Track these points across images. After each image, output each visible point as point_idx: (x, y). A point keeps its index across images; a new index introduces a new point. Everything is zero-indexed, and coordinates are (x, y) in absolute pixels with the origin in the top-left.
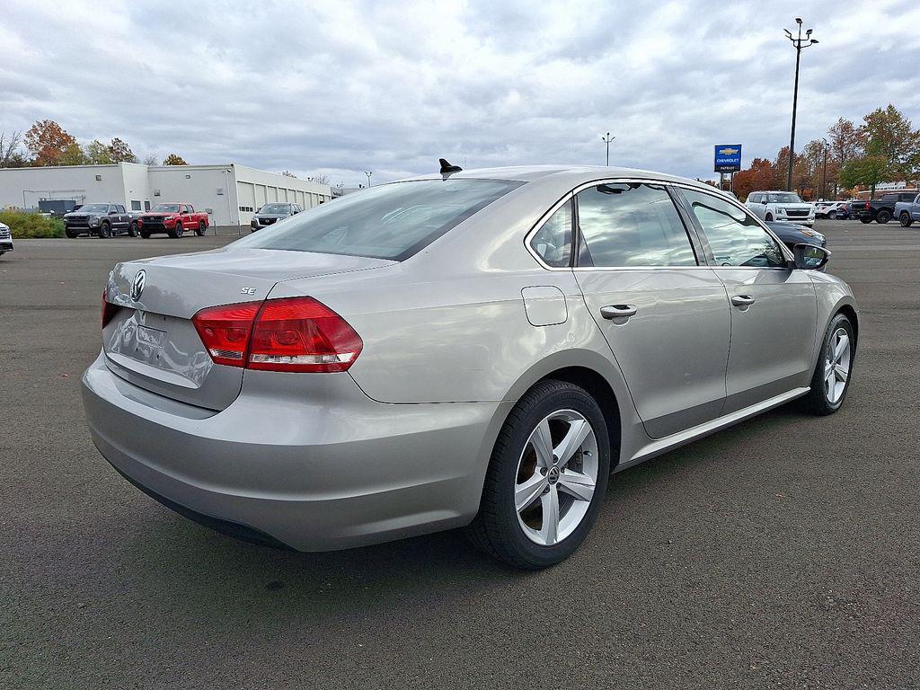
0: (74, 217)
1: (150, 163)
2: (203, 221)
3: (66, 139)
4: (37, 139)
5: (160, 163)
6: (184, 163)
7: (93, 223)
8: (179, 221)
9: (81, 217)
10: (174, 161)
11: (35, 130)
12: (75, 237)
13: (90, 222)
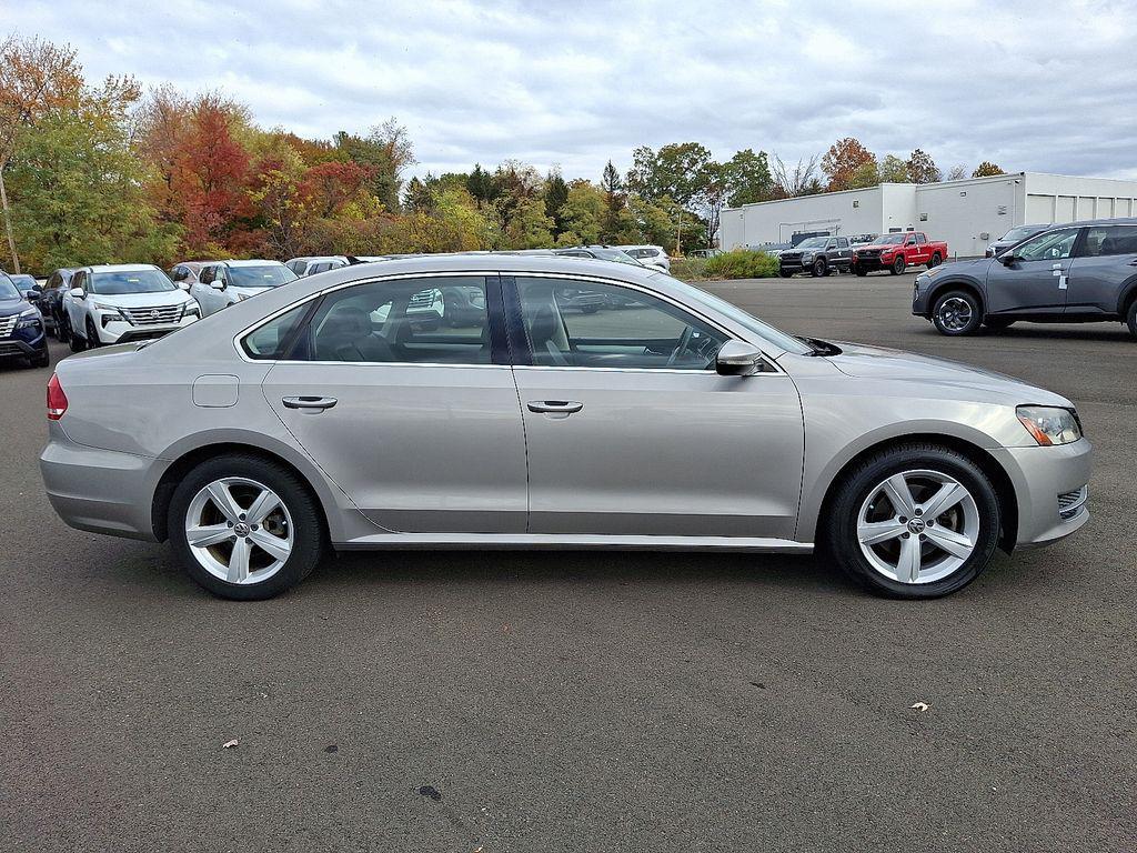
0: (788, 255)
1: (957, 175)
2: (938, 252)
3: (865, 157)
4: (834, 161)
5: (969, 176)
6: (1001, 172)
7: (806, 260)
8: (902, 255)
9: (794, 254)
10: (987, 171)
11: (833, 151)
12: (789, 276)
13: (803, 260)
